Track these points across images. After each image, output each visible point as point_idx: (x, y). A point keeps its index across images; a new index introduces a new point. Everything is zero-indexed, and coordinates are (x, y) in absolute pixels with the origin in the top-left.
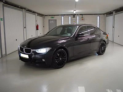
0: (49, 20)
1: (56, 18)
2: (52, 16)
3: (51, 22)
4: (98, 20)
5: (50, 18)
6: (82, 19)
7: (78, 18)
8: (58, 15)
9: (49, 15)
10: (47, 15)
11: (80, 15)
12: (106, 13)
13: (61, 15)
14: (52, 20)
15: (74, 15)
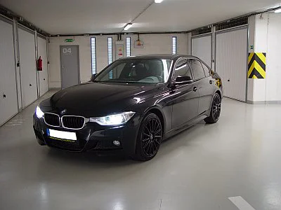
0: (61, 47)
1: (76, 41)
2: (69, 38)
3: (65, 51)
4: (174, 45)
5: (62, 41)
6: (139, 45)
7: (128, 43)
8: (83, 35)
9: (60, 36)
10: (57, 36)
11: (135, 33)
12: (192, 31)
13: (90, 35)
14: (67, 47)
15: (120, 35)
